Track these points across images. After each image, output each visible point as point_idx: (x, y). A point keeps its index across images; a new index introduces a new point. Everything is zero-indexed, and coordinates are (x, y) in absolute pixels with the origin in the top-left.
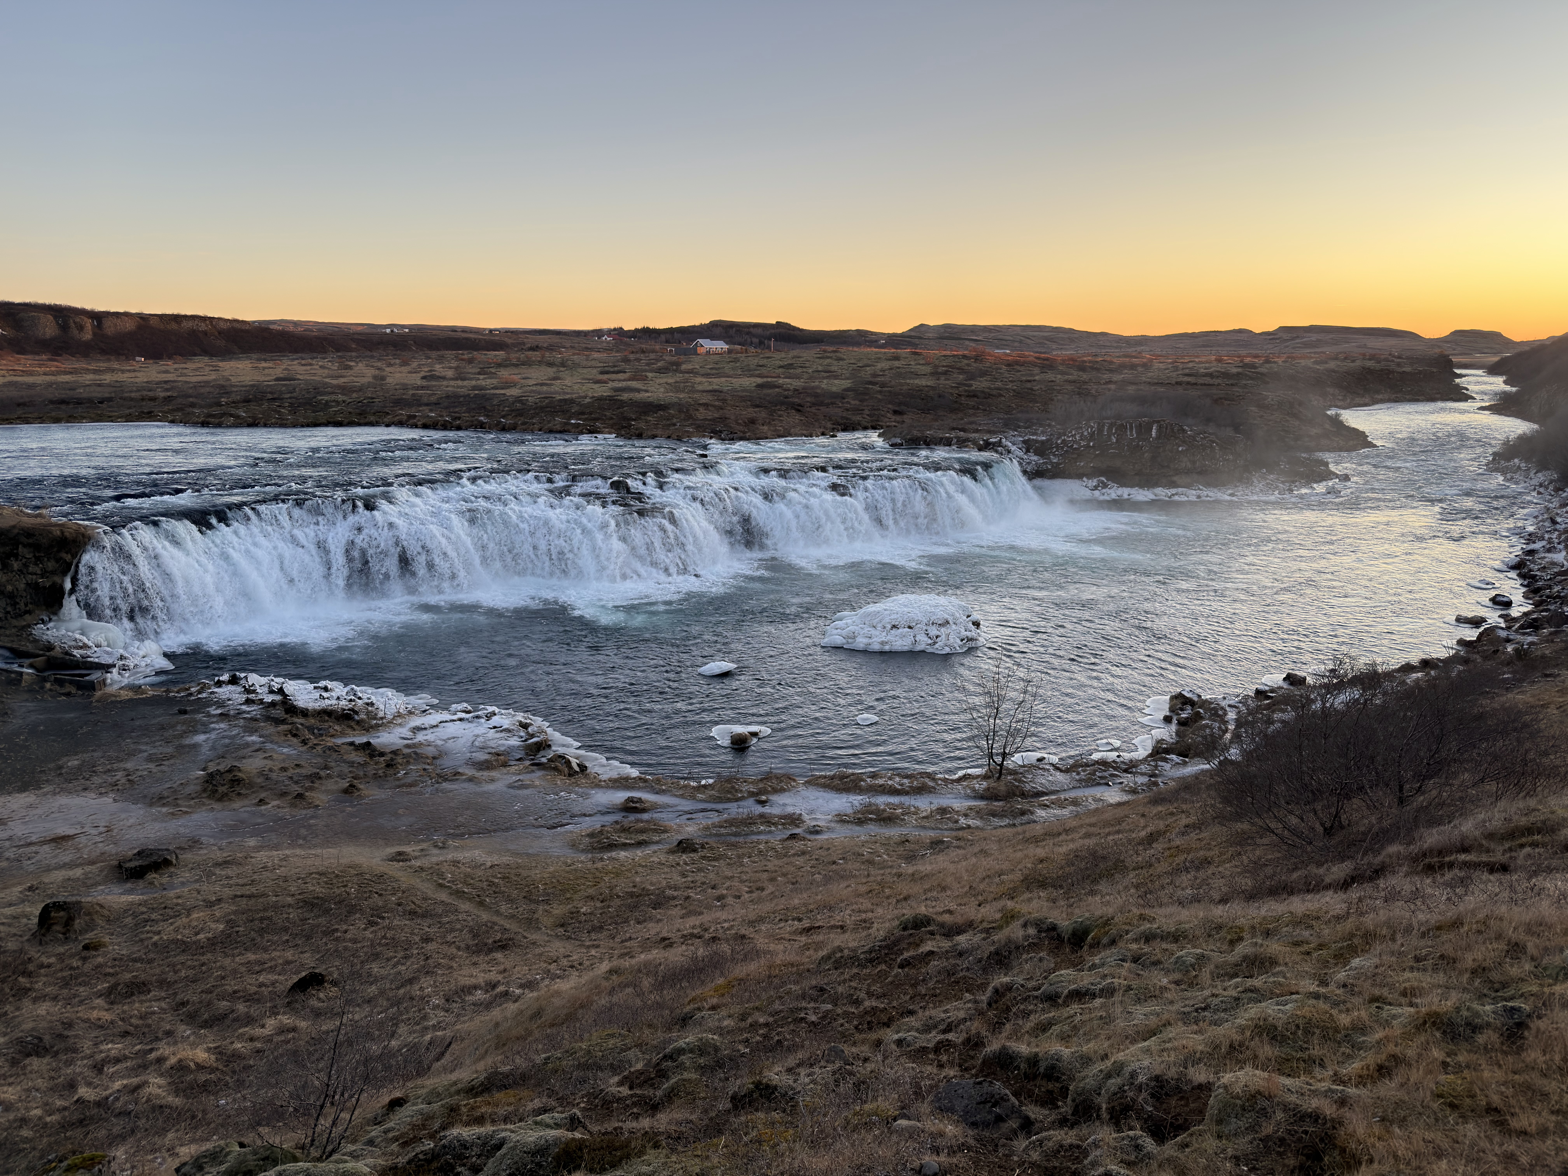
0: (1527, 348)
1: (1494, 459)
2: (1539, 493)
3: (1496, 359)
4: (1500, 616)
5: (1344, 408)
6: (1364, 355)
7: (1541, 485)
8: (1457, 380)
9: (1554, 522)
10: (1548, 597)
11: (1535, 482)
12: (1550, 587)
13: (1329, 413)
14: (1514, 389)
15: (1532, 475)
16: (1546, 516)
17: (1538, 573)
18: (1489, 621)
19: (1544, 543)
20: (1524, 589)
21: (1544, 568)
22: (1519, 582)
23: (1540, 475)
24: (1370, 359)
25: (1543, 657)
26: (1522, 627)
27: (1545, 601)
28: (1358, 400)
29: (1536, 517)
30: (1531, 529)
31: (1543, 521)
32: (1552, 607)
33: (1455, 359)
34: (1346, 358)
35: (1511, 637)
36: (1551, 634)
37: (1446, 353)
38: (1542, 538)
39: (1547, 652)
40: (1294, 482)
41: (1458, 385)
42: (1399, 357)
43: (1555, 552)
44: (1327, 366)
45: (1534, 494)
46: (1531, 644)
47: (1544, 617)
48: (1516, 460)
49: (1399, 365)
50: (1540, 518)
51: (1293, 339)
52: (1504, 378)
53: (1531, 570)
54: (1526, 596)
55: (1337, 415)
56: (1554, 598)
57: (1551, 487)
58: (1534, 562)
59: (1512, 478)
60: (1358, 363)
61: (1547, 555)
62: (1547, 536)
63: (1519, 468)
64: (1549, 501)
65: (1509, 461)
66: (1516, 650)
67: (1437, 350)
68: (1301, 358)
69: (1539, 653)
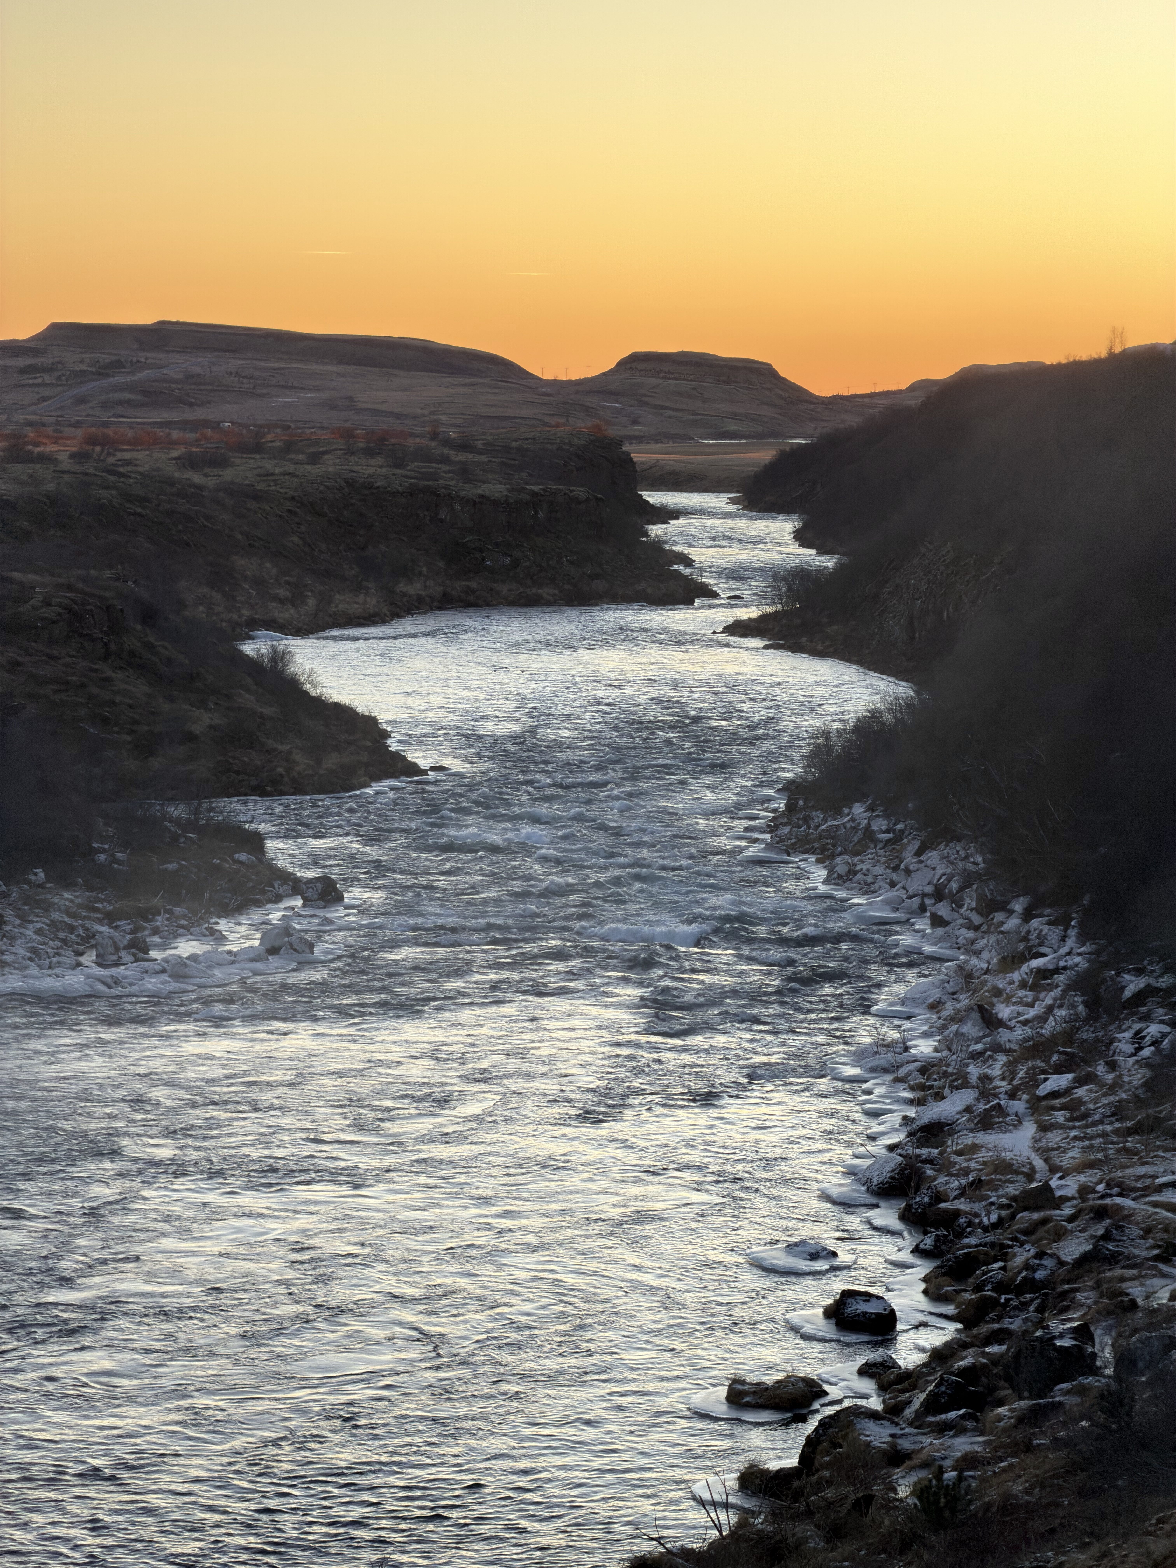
0: (853, 420)
1: (791, 807)
2: (937, 921)
3: (764, 455)
4: (863, 1372)
5: (302, 631)
6: (348, 435)
7: (939, 894)
8: (656, 530)
9: (991, 1022)
10: (1001, 1287)
11: (919, 883)
12: (1001, 1252)
13: (248, 649)
14: (829, 562)
15: (909, 858)
16: (964, 1001)
17: (962, 1205)
18: (834, 1392)
19: (965, 1097)
20: (923, 1268)
21: (977, 1184)
22: (908, 1241)
23: (933, 857)
24: (370, 453)
25: (1008, 1506)
26: (933, 1405)
27: (993, 1303)
28: (343, 602)
29: (935, 1007)
30: (924, 1048)
31: (957, 1018)
32: (1015, 1324)
33: (640, 456)
34: (289, 447)
35: (905, 1444)
36: (1022, 1420)
37: (613, 432)
38: (960, 1082)
39: (1017, 1488)
40: (146, 915)
41: (657, 546)
42: (464, 446)
43: (1004, 1128)
44: (228, 474)
45: (922, 924)
46: (969, 1461)
47: (995, 1360)
48: (858, 809)
49: (465, 473)
50: (949, 1009)
51: (103, 372)
52: (798, 524)
53: (939, 1197)
54: (933, 1293)
55: (279, 658)
56: (1019, 1290)
57: (970, 901)
58: (944, 1167)
59: (852, 872)
60: (330, 466)
61: (982, 1138)
62: (974, 1071)
63: (869, 835)
64: (970, 948)
65: (837, 812)
66: (921, 1491)
67: (583, 424)
68: (136, 443)
69: (992, 1495)
